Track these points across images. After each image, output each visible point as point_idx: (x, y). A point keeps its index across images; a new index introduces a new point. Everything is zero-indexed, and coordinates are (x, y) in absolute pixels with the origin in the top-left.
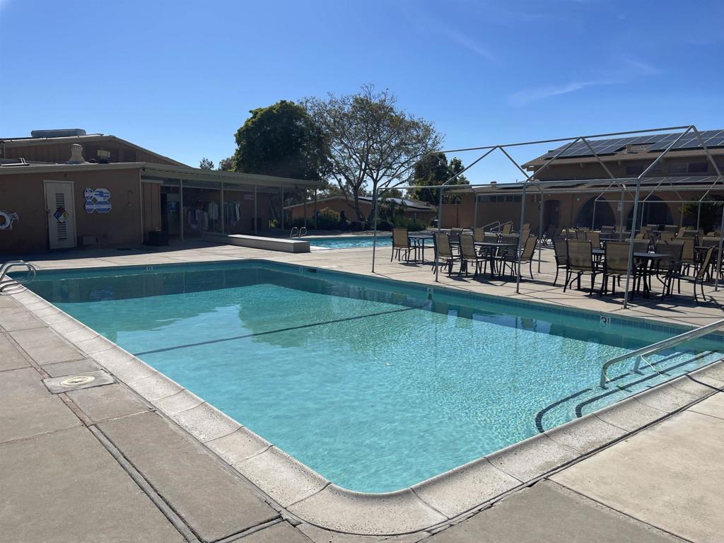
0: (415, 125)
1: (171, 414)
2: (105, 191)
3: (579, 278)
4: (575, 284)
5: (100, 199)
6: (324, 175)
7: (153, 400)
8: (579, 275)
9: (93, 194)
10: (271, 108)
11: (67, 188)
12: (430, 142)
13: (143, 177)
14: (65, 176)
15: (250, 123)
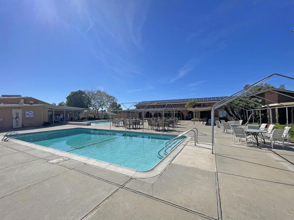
0: (111, 97)
1: (91, 164)
2: (32, 112)
3: (153, 128)
4: (152, 129)
5: (30, 114)
6: (90, 107)
7: (83, 162)
8: (153, 127)
9: (28, 113)
10: (76, 92)
11: (20, 111)
12: (115, 100)
13: (43, 108)
14: (19, 108)
15: (71, 95)
